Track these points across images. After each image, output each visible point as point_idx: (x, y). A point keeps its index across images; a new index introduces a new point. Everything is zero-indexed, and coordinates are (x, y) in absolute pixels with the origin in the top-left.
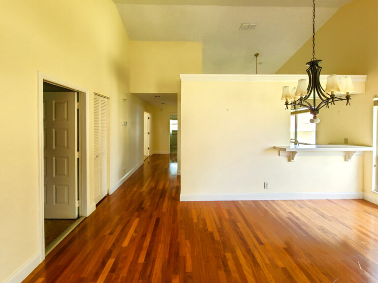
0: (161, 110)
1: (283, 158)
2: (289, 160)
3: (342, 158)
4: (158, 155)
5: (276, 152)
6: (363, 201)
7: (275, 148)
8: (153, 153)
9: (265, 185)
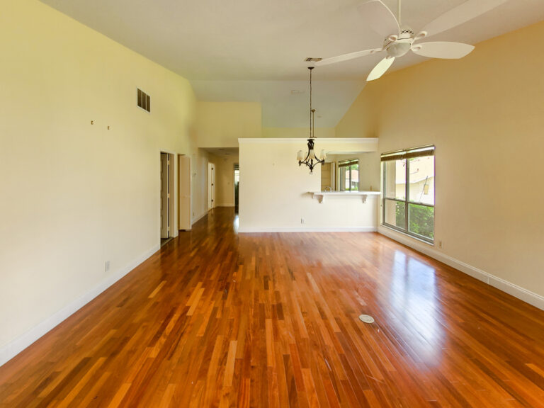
0: (225, 160)
1: (315, 201)
2: (320, 202)
3: (361, 201)
4: (223, 208)
5: (310, 196)
6: (376, 233)
7: (309, 193)
8: (218, 205)
9: (302, 221)
